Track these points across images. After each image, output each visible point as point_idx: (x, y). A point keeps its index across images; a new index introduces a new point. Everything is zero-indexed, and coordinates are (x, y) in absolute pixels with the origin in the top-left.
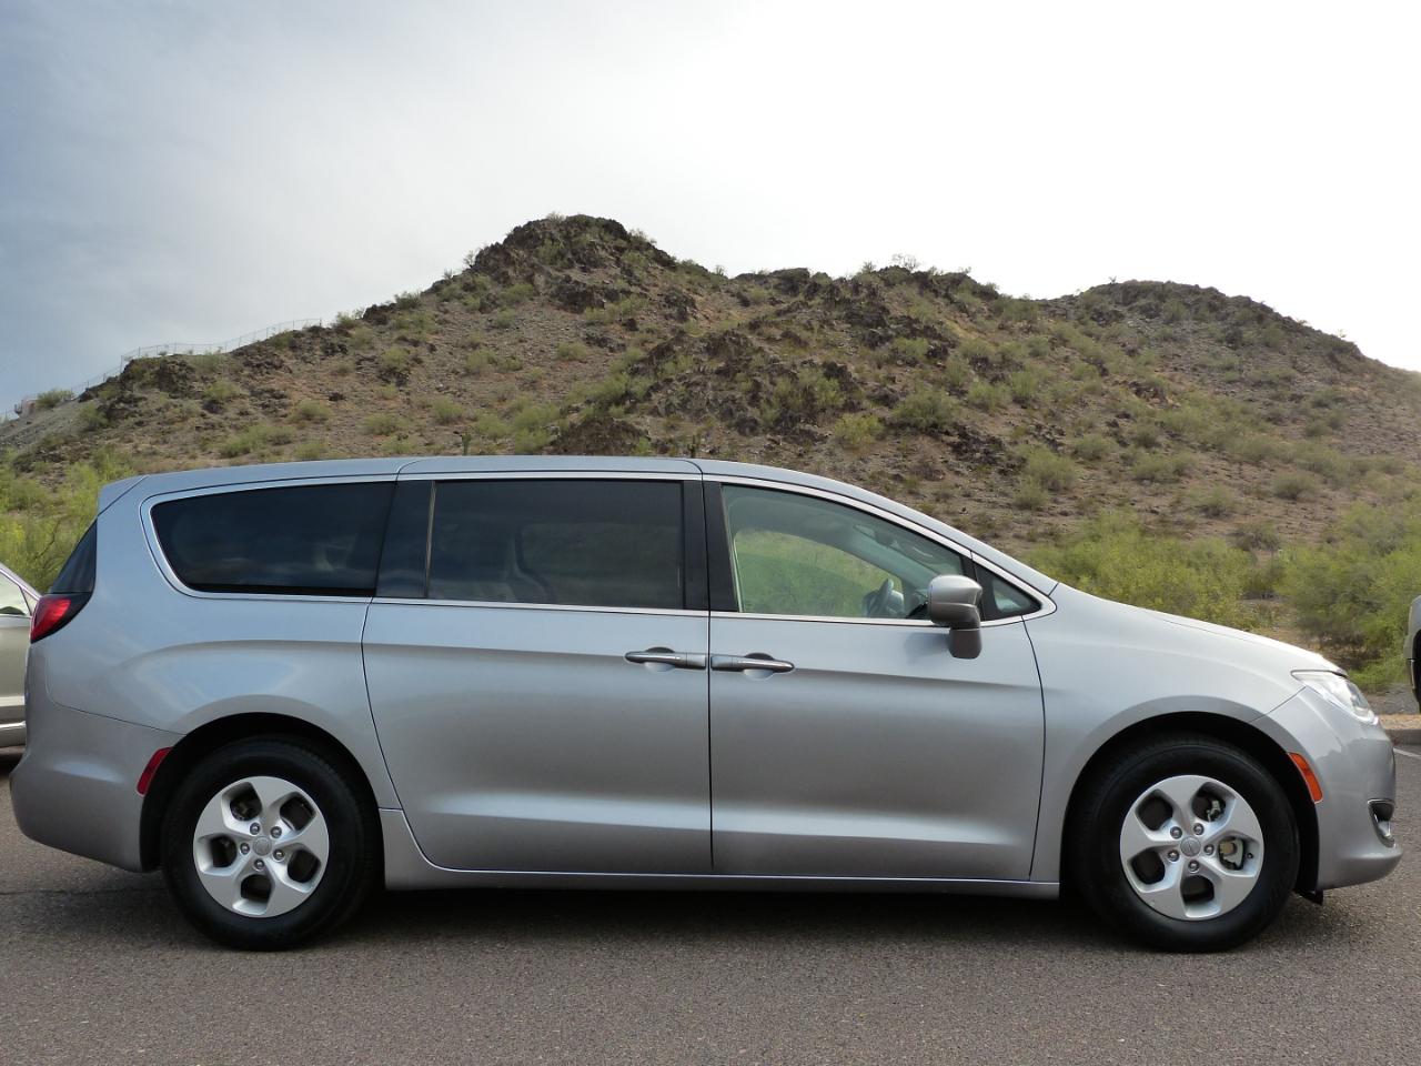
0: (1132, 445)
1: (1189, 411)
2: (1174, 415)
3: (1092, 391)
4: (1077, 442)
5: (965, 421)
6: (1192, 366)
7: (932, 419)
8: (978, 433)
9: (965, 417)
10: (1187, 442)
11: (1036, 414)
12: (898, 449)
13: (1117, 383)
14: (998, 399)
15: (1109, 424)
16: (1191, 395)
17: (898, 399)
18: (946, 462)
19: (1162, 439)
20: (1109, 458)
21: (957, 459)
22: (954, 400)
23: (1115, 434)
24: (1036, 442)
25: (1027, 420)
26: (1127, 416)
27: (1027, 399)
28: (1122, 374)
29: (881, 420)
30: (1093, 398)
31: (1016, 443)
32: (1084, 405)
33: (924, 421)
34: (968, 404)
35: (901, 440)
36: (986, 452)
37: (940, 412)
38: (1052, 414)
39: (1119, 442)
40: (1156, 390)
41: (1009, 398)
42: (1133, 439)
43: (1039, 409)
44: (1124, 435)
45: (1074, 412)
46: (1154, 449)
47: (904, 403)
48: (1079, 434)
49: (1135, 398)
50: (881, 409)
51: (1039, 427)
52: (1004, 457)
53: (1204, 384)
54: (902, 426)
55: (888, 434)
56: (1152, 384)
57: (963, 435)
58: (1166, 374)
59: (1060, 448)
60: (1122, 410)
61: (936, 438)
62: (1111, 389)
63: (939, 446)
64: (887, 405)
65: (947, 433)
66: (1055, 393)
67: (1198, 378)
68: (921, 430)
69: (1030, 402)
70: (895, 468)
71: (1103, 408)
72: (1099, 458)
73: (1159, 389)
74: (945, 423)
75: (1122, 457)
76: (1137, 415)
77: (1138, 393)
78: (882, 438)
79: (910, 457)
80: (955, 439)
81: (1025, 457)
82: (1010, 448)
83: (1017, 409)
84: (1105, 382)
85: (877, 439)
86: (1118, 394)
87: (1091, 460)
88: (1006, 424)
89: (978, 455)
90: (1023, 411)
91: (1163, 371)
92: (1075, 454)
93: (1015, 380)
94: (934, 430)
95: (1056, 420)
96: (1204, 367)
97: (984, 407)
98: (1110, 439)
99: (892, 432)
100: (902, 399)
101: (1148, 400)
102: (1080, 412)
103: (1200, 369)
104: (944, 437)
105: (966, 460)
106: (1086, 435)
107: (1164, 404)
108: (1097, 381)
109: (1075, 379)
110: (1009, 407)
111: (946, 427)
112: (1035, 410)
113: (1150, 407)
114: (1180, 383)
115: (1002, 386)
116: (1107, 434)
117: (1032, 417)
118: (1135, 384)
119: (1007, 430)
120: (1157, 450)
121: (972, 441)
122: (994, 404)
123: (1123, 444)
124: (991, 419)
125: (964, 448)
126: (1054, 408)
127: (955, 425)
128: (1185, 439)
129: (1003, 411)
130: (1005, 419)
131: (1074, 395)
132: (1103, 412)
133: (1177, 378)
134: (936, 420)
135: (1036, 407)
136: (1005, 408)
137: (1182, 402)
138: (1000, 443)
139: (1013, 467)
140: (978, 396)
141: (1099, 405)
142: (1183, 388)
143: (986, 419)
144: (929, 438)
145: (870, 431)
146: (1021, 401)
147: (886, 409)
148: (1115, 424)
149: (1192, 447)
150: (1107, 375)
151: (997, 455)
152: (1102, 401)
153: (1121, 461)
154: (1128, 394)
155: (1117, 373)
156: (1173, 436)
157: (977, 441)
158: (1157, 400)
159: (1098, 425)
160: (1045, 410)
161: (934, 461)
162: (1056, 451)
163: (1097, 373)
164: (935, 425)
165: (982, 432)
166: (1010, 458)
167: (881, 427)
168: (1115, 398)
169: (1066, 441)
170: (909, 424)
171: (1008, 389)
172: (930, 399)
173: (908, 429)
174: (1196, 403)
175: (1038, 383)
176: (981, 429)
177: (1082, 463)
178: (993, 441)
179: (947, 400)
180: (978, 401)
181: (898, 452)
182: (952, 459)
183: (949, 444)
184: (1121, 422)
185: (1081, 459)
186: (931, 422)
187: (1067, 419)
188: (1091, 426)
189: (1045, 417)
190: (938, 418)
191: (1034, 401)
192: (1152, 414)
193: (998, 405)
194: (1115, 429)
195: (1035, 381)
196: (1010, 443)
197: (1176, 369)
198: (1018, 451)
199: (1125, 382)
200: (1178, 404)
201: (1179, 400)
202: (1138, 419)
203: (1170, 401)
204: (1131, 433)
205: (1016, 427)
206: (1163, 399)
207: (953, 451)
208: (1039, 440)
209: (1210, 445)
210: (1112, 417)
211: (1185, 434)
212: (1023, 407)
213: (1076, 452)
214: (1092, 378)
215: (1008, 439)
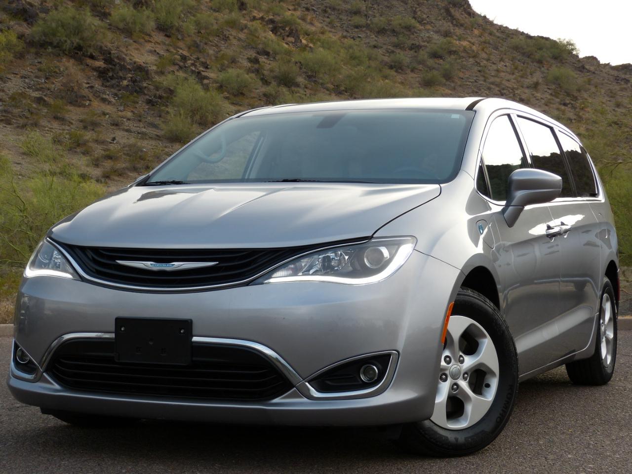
0: (274, 83)
1: (321, 53)
2: (309, 55)
3: (232, 24)
4: (222, 76)
5: (109, 45)
6: (323, 7)
7: (76, 40)
8: (124, 59)
9: (109, 40)
10: (322, 84)
11: (181, 44)
12: (40, 70)
13: (254, 18)
14: (142, 25)
15: (250, 60)
16: (323, 37)
17: (37, 14)
18: (92, 87)
19: (301, 80)
20: (253, 95)
21: (103, 85)
22: (97, 22)
23: (257, 71)
24: (181, 74)
25: (172, 50)
26: (267, 54)
27: (172, 27)
28: (260, 10)
29: (21, 37)
30: (234, 32)
31: (162, 73)
32: (226, 39)
33: (69, 42)
34: (112, 27)
35: (44, 60)
36: (134, 81)
37: (86, 34)
38: (197, 46)
39: (262, 79)
40: (291, 30)
41: (152, 24)
42: (274, 78)
43: (183, 39)
44: (265, 72)
45: (217, 46)
46: (293, 88)
47: (44, 19)
48: (222, 69)
49: (271, 35)
50: (20, 25)
51: (184, 58)
52: (151, 87)
53: (333, 27)
54: (43, 45)
55: (28, 52)
56: (287, 23)
57: (109, 60)
58: (298, 13)
59: (206, 81)
60: (261, 46)
61: (80, 61)
62: (249, 24)
63: (83, 70)
64: (26, 20)
65: (92, 57)
66: (198, 23)
67: (328, 20)
68: (65, 50)
69: (173, 31)
70: (37, 90)
71: (244, 44)
72: (242, 94)
73: (293, 27)
74: (90, 46)
75: (265, 95)
76: (276, 53)
77: (274, 30)
78: (21, 56)
79: (52, 79)
80: (100, 64)
81: (172, 88)
82: (157, 78)
83: (159, 37)
84: (244, 16)
85: (15, 57)
86: (256, 30)
87: (235, 96)
88: (151, 52)
89: (125, 83)
90: (168, 41)
91: (295, 10)
92: (221, 88)
93: (158, 6)
94: (78, 53)
95: (200, 52)
96: (334, 9)
97: (128, 32)
98: (253, 75)
99: (33, 50)
100: (43, 15)
101: (283, 39)
102: (223, 45)
103: (329, 11)
104: (89, 61)
105: (112, 86)
106: (230, 70)
107: (299, 44)
108: (235, 15)
109: (215, 11)
110: (153, 34)
111: (91, 51)
112: (178, 39)
113: (286, 46)
114: (311, 24)
115: (147, 12)
116: (249, 71)
117: (176, 47)
118: (272, 21)
119: (151, 58)
120: (296, 89)
121: (117, 67)
122: (137, 29)
123: (266, 82)
124: (135, 45)
125: (110, 74)
126: (198, 40)
127: (101, 50)
128: (321, 81)
129: (147, 38)
130: (149, 46)
131: (215, 27)
132: (245, 48)
133: (309, 18)
134: (81, 42)
135: (180, 37)
136: (150, 35)
137: (314, 44)
138: (147, 72)
139: (160, 97)
140: (123, 20)
141: (239, 40)
142: (313, 29)
143: (130, 45)
144: (72, 61)
145: (9, 47)
146: (164, 29)
147: (25, 25)
148: (256, 61)
149: (328, 90)
150: (245, 9)
151: (145, 85)
152: (242, 36)
153: (264, 99)
154: (265, 31)
155: (255, 8)
156: (309, 77)
157: (123, 68)
158: (291, 39)
159: (240, 60)
160: (188, 40)
161: (80, 86)
162: (202, 84)
163: (236, 7)
164: (79, 48)
165: (127, 58)
166: (157, 88)
167: (20, 46)
168: (253, 33)
169: (211, 74)
170: (51, 44)
171: (152, 15)
172: (74, 18)
173: (50, 49)
174: (327, 46)
175: (182, 11)
176: (126, 55)
177: (227, 98)
178: (140, 68)
179: (91, 20)
180: (121, 25)
181: (40, 73)
182: (97, 85)
183: (96, 69)
184: (262, 59)
185: (226, 94)
186: (75, 44)
187: (211, 52)
188: (234, 61)
189: (189, 48)
190: (82, 39)
191: (178, 30)
192: (288, 53)
193: (141, 31)
194: (256, 66)
195: (180, 9)
196: (156, 73)
197: (308, 9)
198: (166, 81)
199: (262, 18)
200: (311, 45)
201: (312, 41)
202: (278, 57)
203: (304, 41)
204: (272, 71)
205: (161, 57)
206: (298, 39)
207: (99, 77)
208: (186, 72)
209: (343, 88)
210: (252, 54)
211: (321, 76)
212: (167, 36)
213: (221, 87)
214: (231, 11)
215: (154, 68)
